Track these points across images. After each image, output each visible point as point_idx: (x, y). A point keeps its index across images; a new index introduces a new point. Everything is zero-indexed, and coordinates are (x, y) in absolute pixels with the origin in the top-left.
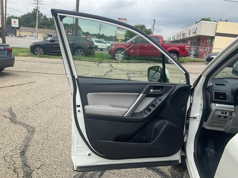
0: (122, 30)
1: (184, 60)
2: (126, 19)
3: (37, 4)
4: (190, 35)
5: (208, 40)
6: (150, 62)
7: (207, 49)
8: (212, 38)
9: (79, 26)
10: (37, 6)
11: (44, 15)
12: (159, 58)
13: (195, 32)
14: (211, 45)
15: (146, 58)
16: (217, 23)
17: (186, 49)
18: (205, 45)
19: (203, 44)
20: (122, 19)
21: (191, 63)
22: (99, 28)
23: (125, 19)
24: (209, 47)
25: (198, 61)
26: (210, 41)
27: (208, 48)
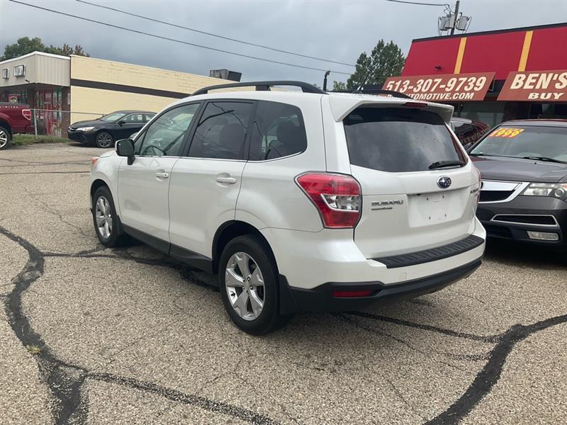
1: (19, 139)
4: (10, 80)
5: (55, 94)
7: (58, 115)
8: (65, 91)
13: (23, 76)
14: (66, 106)
16: (69, 58)
17: (25, 115)
18: (49, 105)
19: (45, 103)
21: (37, 145)
24: (60, 108)
25: (42, 142)
26: (60, 95)
27: (58, 113)
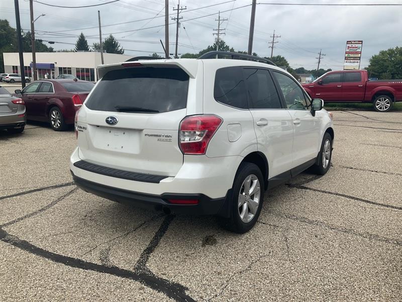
0: (354, 61)
2: (362, 41)
3: (218, 34)
6: (347, 110)
9: (285, 60)
10: (217, 37)
11: (230, 48)
12: (361, 104)
15: (350, 104)
20: (355, 41)
22: (318, 60)
23: (359, 41)
